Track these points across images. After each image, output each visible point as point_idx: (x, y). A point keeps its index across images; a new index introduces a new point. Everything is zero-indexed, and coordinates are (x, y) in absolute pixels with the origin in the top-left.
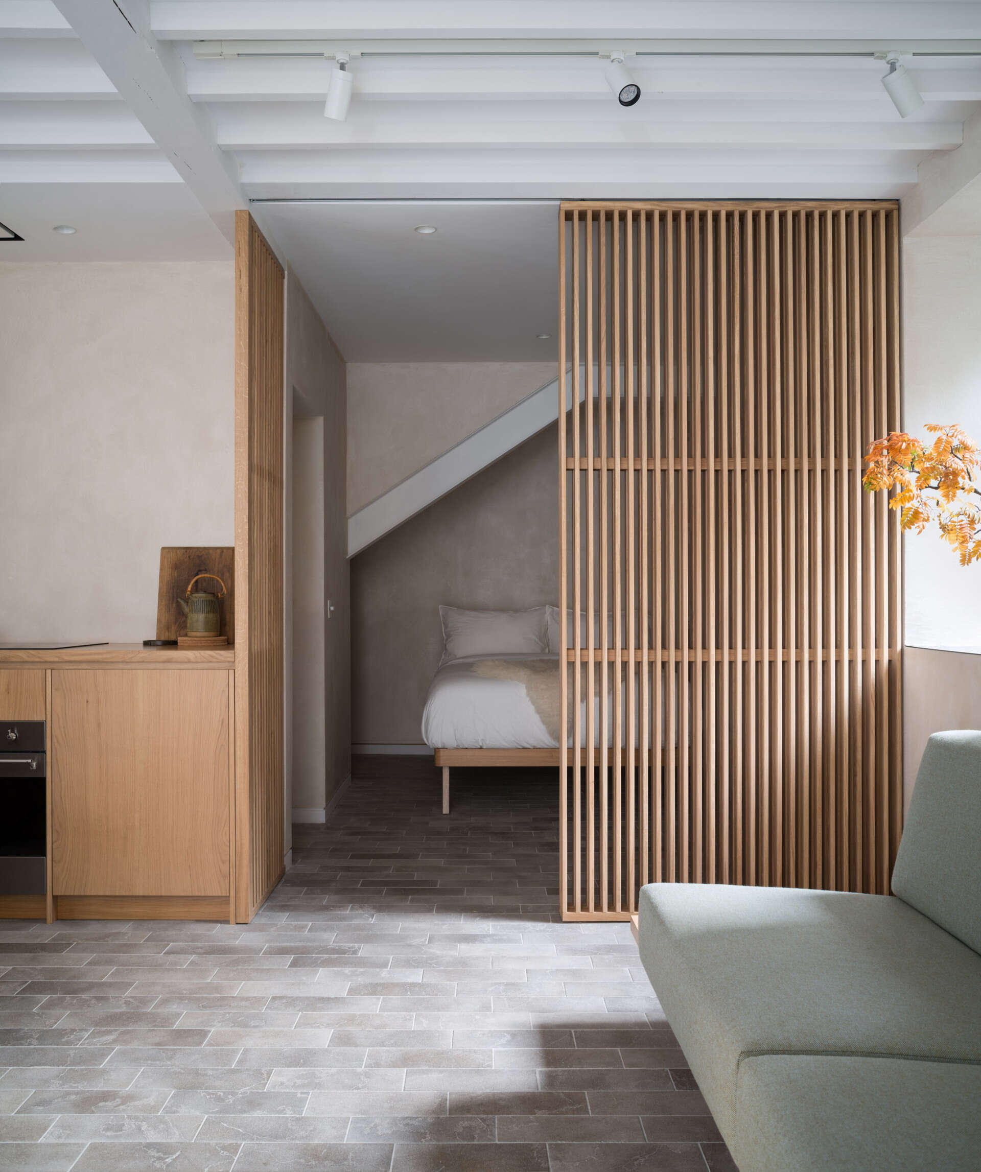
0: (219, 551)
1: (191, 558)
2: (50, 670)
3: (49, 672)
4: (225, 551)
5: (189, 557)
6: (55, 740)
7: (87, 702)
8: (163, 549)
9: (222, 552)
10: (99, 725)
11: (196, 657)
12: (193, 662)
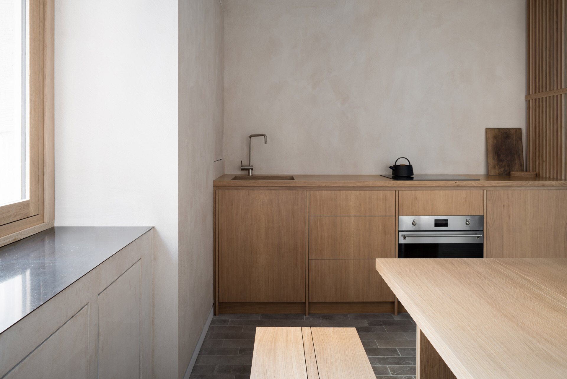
0: (514, 130)
1: (502, 133)
2: (486, 191)
3: (485, 192)
4: (517, 130)
5: (501, 133)
6: (488, 225)
7: (504, 206)
8: (487, 129)
9: (516, 131)
10: (509, 217)
11: (556, 184)
12: (555, 186)
